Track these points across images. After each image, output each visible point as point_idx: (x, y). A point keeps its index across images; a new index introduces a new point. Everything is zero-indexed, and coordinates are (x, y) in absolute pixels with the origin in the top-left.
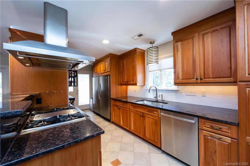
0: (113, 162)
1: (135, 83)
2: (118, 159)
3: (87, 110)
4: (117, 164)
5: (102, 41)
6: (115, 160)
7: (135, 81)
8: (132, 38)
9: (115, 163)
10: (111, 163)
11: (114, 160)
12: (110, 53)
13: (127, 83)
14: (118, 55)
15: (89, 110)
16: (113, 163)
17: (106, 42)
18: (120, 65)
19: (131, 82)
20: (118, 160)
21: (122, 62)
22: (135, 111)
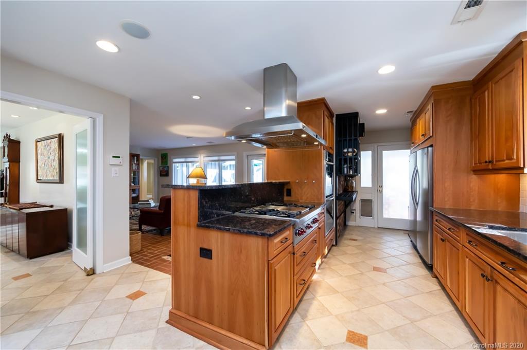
0: (354, 332)
1: (515, 165)
2: (368, 338)
3: (402, 232)
4: (357, 342)
5: (377, 72)
6: (361, 335)
7: (515, 157)
8: (452, 24)
9: (355, 338)
10: (348, 330)
11: (360, 333)
12: (433, 87)
13: (490, 167)
14: (469, 81)
15: (405, 233)
16: (351, 334)
17: (387, 70)
18: (473, 112)
19: (504, 160)
20: (366, 338)
21: (479, 98)
22: (473, 255)
